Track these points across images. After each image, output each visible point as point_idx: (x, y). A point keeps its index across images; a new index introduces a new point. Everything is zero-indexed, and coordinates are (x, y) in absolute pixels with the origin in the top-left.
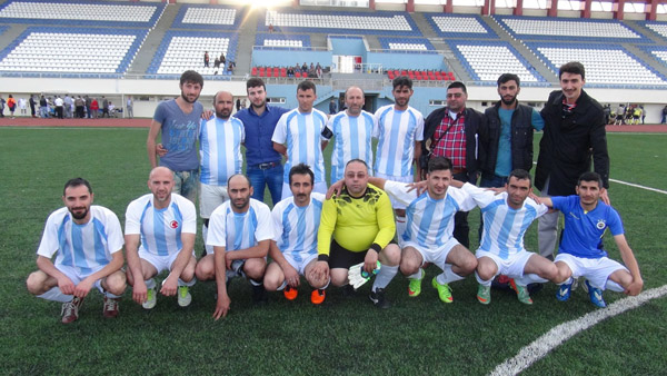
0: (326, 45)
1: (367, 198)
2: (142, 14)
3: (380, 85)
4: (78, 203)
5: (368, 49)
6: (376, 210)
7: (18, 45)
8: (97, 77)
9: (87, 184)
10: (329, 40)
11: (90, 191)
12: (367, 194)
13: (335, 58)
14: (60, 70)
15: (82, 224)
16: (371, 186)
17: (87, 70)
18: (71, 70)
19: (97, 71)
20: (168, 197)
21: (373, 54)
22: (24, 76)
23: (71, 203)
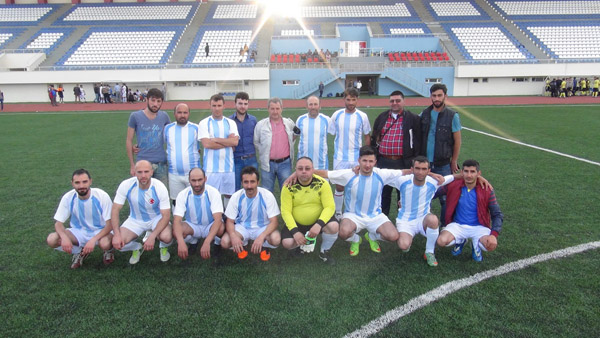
0: (334, 32)
1: (312, 185)
2: (180, 13)
3: (381, 66)
4: (82, 185)
5: (371, 35)
6: (320, 194)
7: (82, 43)
8: (144, 68)
9: (87, 173)
10: (337, 28)
11: (90, 177)
12: (313, 183)
13: (342, 44)
14: (116, 63)
15: (86, 199)
16: (317, 177)
17: (136, 62)
18: (124, 63)
19: (145, 62)
20: (149, 182)
21: (376, 39)
22: (88, 69)
23: (77, 186)
